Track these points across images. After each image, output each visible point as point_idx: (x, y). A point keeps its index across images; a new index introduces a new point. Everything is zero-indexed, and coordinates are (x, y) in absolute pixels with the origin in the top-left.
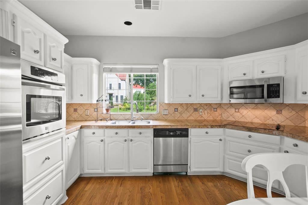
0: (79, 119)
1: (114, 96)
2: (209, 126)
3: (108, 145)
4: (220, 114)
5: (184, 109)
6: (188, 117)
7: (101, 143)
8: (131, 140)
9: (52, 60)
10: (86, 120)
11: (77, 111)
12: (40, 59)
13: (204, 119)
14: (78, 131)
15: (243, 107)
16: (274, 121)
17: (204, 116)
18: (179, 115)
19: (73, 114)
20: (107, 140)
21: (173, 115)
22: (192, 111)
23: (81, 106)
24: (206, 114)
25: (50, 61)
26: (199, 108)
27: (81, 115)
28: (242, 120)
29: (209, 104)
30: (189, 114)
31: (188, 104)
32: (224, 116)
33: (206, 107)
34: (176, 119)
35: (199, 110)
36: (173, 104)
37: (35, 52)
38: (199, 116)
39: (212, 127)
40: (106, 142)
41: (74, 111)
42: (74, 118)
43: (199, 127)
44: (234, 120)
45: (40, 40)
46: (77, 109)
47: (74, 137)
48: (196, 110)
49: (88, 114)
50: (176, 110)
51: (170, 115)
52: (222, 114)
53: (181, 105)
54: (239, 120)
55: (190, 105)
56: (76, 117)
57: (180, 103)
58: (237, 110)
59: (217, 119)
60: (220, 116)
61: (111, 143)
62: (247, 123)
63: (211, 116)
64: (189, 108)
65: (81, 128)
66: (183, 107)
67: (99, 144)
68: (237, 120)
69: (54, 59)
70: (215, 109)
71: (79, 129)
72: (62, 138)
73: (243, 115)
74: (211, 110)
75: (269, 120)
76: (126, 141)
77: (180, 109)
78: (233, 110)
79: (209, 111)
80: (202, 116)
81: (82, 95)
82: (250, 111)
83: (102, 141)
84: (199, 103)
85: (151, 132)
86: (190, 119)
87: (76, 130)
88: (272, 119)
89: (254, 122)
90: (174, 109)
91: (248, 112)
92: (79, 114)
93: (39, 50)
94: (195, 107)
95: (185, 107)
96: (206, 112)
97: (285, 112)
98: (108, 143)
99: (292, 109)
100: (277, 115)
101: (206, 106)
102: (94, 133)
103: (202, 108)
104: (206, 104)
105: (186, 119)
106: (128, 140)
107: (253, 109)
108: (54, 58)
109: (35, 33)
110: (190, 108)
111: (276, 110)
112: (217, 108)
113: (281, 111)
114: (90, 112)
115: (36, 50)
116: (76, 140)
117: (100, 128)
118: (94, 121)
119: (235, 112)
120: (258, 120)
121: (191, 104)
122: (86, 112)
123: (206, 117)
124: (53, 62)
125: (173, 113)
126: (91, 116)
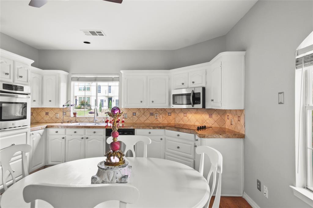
0: (50, 122)
1: (113, 100)
2: (151, 127)
3: (68, 141)
4: (174, 118)
5: (141, 113)
6: (145, 121)
7: (62, 140)
8: (87, 138)
9: (19, 78)
10: (56, 123)
11: (48, 115)
12: (10, 78)
13: (159, 123)
14: (43, 130)
15: (189, 112)
16: (208, 124)
17: (159, 119)
18: (137, 119)
19: (45, 117)
20: (68, 138)
21: (131, 118)
22: (148, 116)
23: (51, 110)
24: (161, 118)
25: (18, 78)
26: (155, 113)
27: (51, 118)
28: (188, 123)
29: (164, 109)
30: (145, 118)
31: (145, 109)
32: (177, 120)
33: (161, 112)
34: (134, 122)
35: (155, 115)
36: (131, 108)
37: (6, 74)
38: (155, 120)
39: (154, 128)
40: (67, 140)
41: (46, 115)
42: (46, 121)
43: (143, 128)
44: (183, 123)
45: (10, 66)
46: (48, 113)
47: (40, 134)
48: (152, 114)
49: (58, 117)
50: (134, 114)
51: (129, 118)
52: (175, 118)
53: (139, 109)
54: (186, 124)
55: (146, 110)
56: (47, 119)
57: (138, 108)
58: (185, 115)
59: (171, 123)
60: (174, 120)
61: (71, 140)
62: (192, 125)
63: (166, 120)
64: (145, 113)
65: (47, 127)
66: (140, 112)
67: (61, 141)
68: (185, 123)
69: (21, 77)
70: (169, 114)
71: (45, 128)
72: (27, 133)
73: (189, 119)
74: (166, 114)
75: (204, 123)
76: (82, 138)
77: (137, 113)
78: (182, 115)
79: (164, 116)
80: (157, 120)
81: (50, 101)
82: (193, 115)
83: (63, 138)
84: (155, 108)
85: (103, 131)
86: (147, 122)
87: (41, 129)
88: (207, 122)
89: (196, 125)
90: (132, 113)
91: (192, 116)
92: (50, 117)
93: (9, 73)
94: (151, 112)
95: (142, 112)
96: (161, 116)
97: (214, 116)
98: (68, 140)
99: (218, 114)
100: (209, 118)
101: (162, 110)
102: (57, 132)
103: (157, 112)
104: (161, 109)
105: (143, 122)
106: (85, 138)
107: (195, 113)
108: (21, 75)
109: (6, 62)
110: (147, 113)
111: (209, 114)
112: (171, 113)
113: (212, 115)
114: (60, 115)
115: (7, 72)
116: (41, 137)
117: (62, 128)
118: (61, 123)
119: (184, 116)
120: (198, 123)
121: (148, 109)
122: (56, 115)
123: (161, 121)
124: (20, 79)
125: (132, 117)
126: (60, 119)
